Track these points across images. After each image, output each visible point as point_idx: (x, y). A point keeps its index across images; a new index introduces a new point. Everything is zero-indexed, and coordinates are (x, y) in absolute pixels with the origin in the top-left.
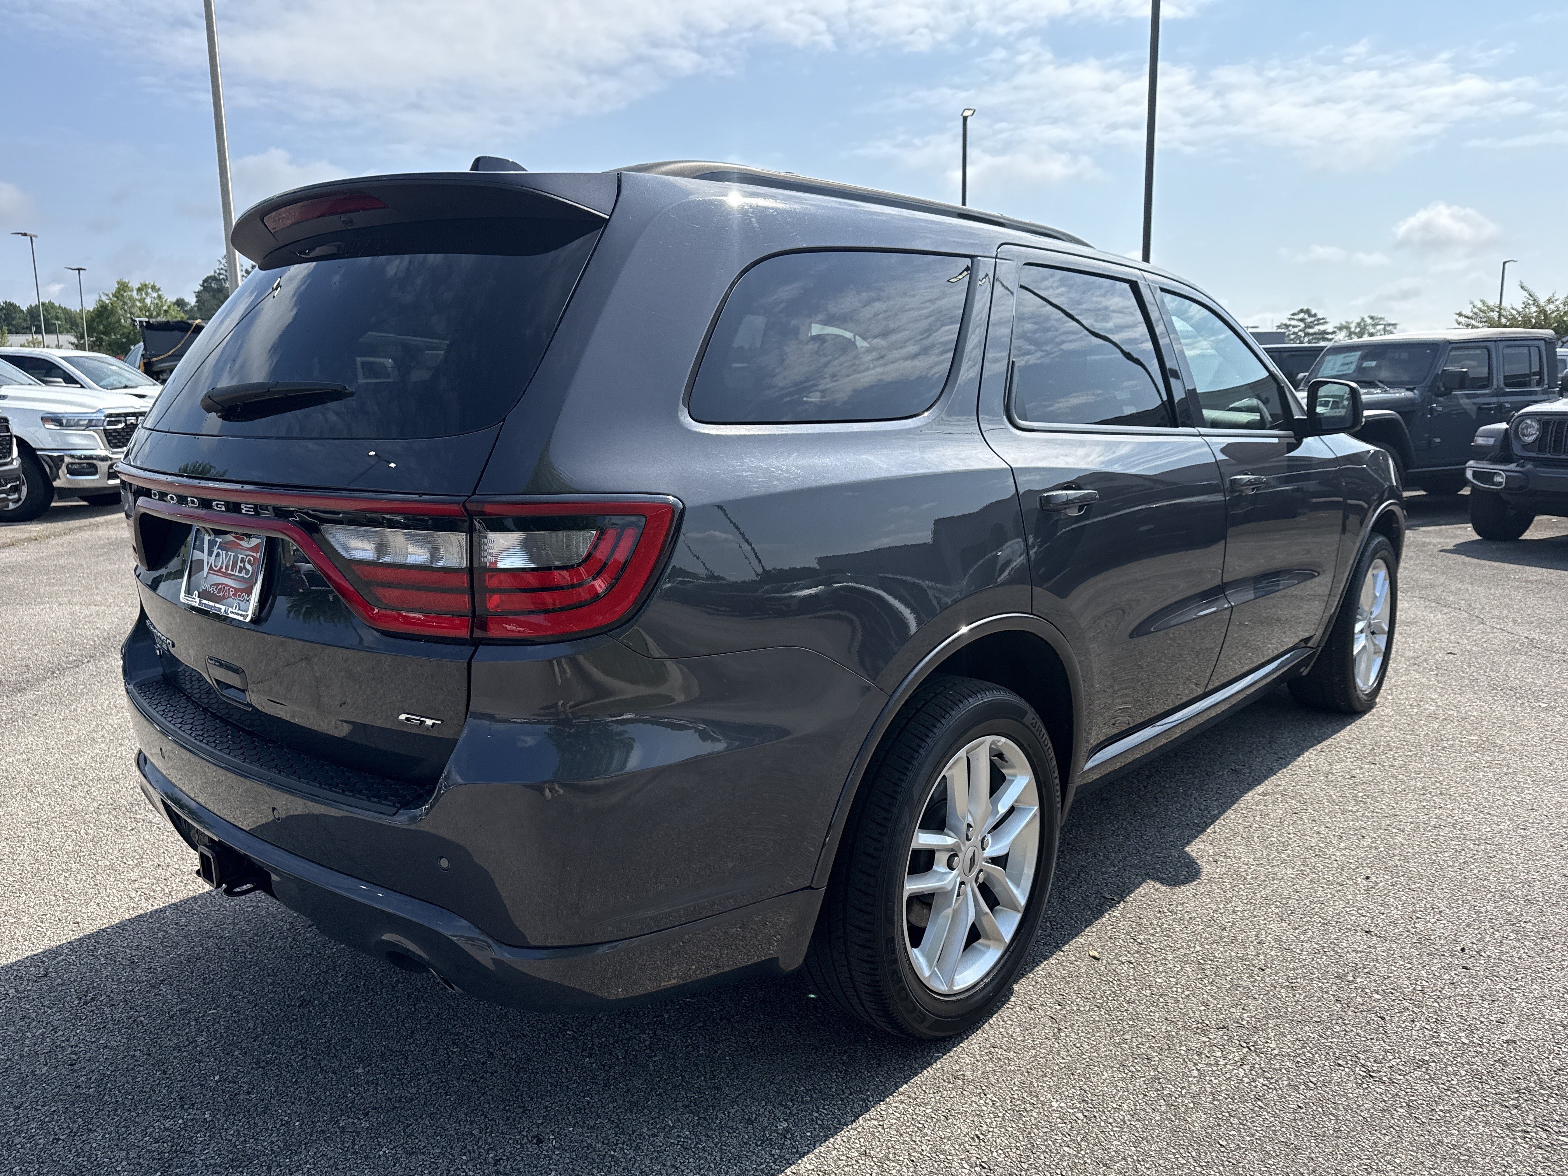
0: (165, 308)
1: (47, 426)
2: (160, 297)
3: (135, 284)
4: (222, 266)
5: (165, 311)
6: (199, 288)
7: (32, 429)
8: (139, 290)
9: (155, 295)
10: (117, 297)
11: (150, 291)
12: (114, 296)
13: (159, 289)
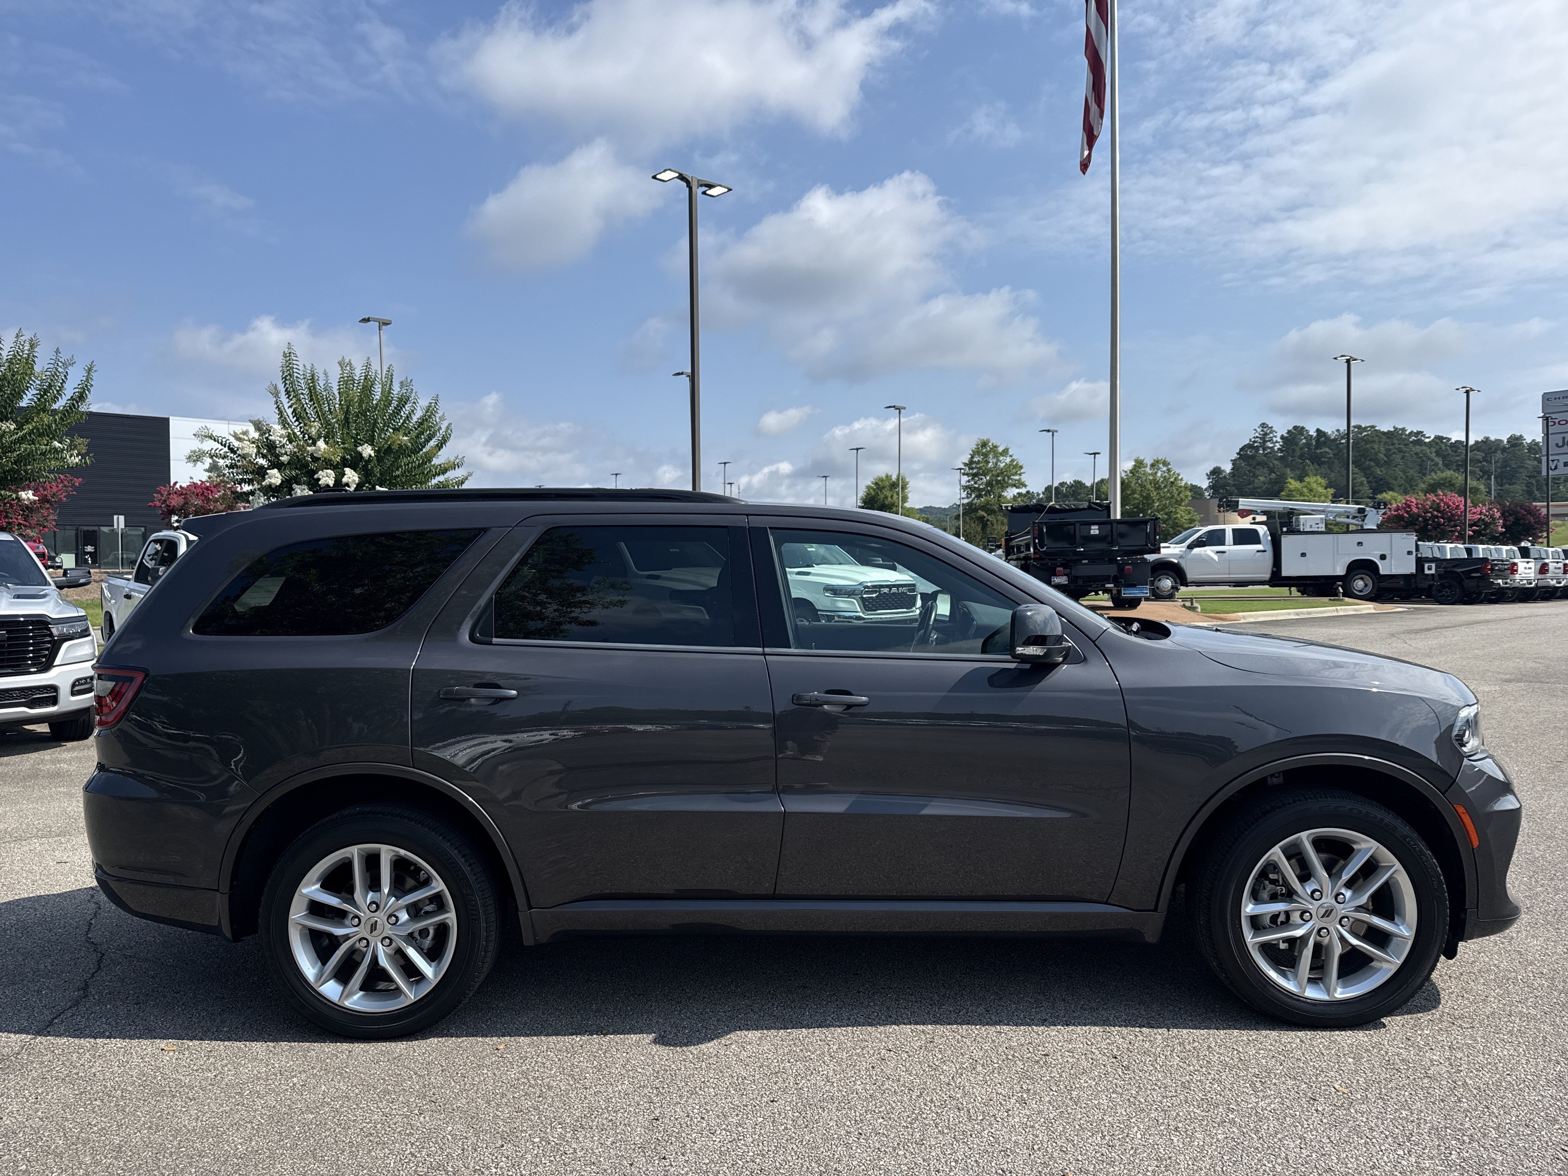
0: (1172, 480)
1: (826, 594)
2: (1169, 470)
3: (1148, 461)
4: (1257, 435)
5: (1172, 482)
6: (1235, 456)
7: (818, 596)
8: (1152, 465)
9: (1165, 469)
10: (1133, 473)
11: (1161, 466)
12: (1131, 472)
13: (1169, 464)
